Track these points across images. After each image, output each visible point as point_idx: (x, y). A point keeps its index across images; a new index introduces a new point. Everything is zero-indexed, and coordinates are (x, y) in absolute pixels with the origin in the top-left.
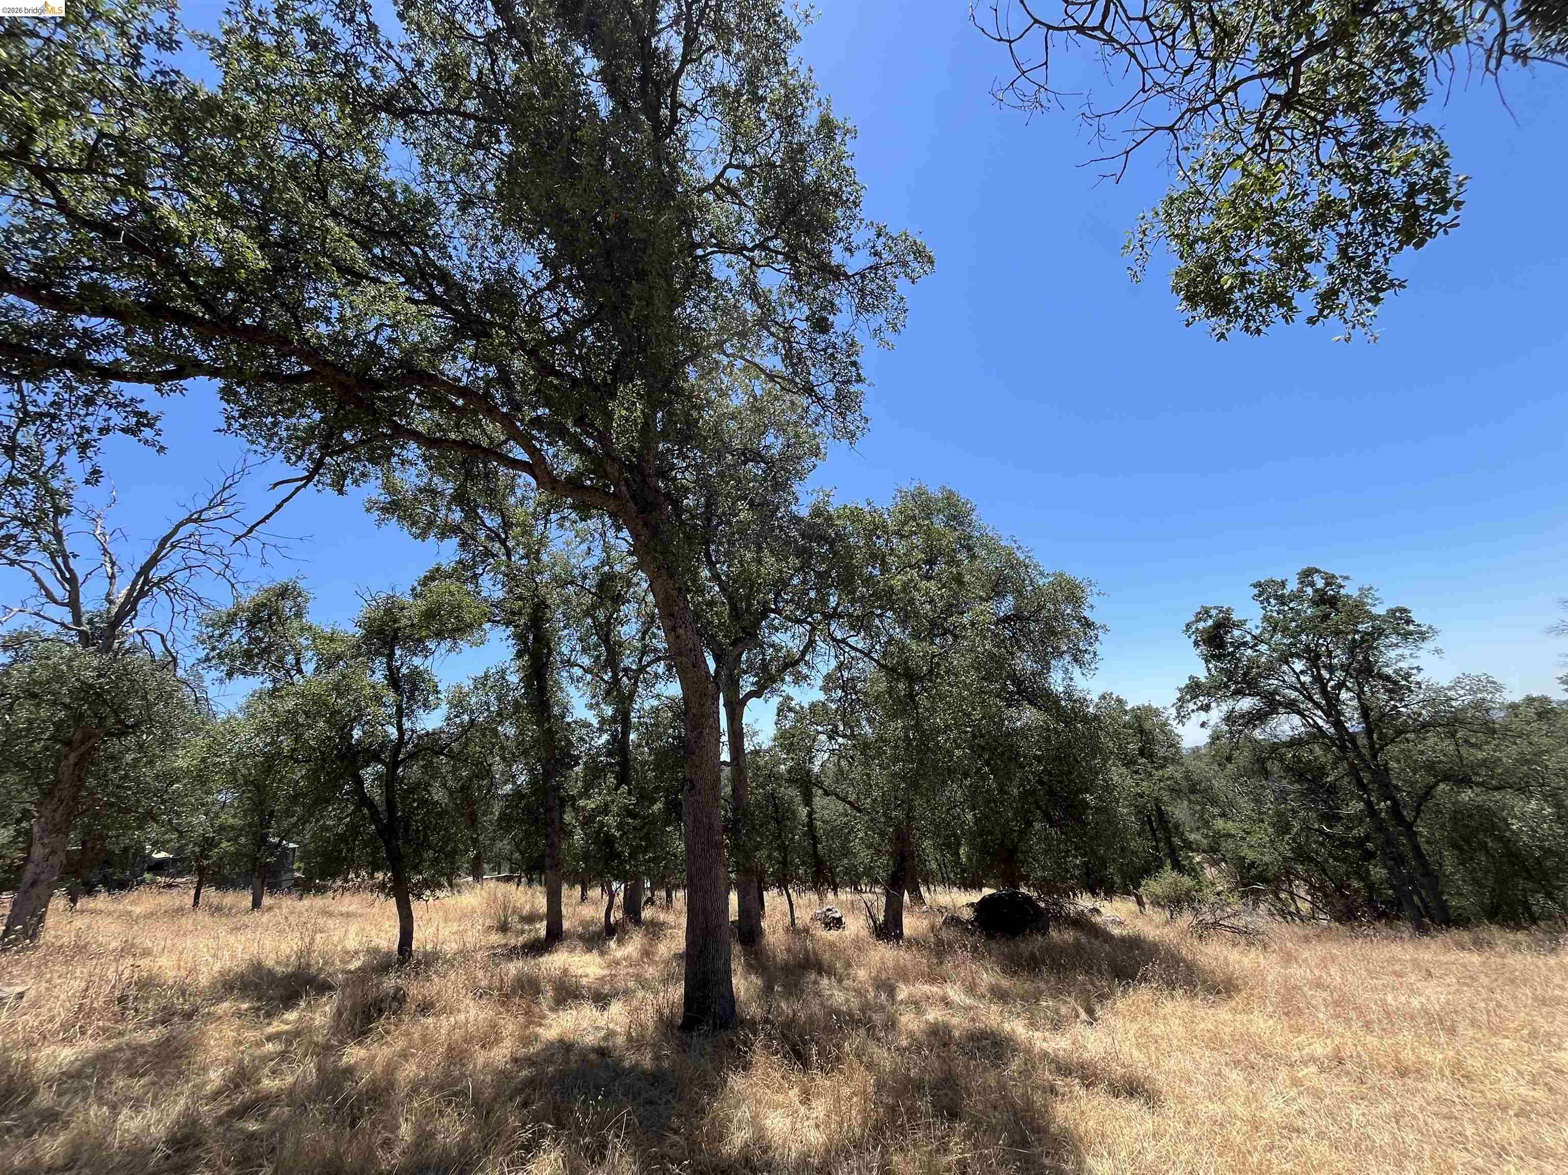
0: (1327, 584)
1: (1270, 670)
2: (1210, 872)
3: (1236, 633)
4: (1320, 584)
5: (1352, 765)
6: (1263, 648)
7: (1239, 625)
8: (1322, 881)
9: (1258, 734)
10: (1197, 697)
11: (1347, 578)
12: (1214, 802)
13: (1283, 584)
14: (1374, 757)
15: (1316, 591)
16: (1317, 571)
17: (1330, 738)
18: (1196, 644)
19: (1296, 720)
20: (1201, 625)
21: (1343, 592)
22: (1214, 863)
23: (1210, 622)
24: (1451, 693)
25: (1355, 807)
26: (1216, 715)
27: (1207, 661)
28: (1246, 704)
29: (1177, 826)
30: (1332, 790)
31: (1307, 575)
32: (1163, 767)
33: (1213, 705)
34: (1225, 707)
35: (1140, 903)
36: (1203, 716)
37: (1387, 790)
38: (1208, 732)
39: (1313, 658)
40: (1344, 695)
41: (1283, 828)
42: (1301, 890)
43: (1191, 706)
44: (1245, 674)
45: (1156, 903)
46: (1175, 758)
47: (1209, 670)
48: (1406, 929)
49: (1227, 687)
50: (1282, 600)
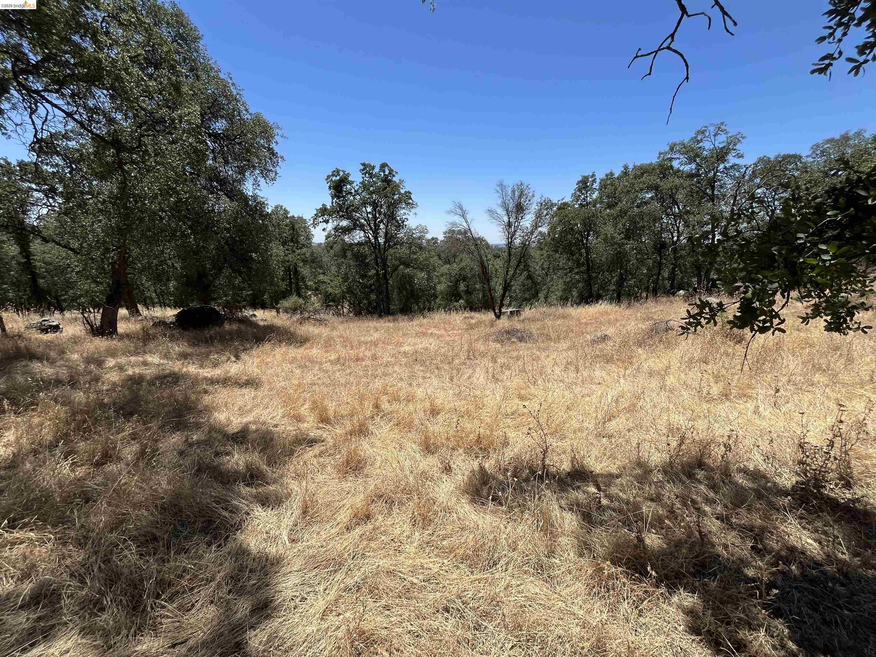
0: (389, 173)
1: (357, 209)
2: (313, 299)
3: (348, 187)
4: (387, 172)
5: (376, 256)
6: (358, 197)
7: (351, 183)
8: (354, 301)
9: (346, 239)
10: (324, 215)
11: (397, 173)
12: (321, 267)
13: (373, 168)
14: (384, 253)
15: (385, 175)
16: (387, 165)
17: (372, 244)
18: (330, 188)
19: (362, 234)
20: (334, 178)
21: (394, 179)
22: (316, 295)
23: (338, 178)
24: (414, 231)
25: (373, 272)
26: (330, 226)
27: (333, 198)
28: (345, 223)
29: (303, 278)
30: (367, 265)
31: (383, 166)
32: (301, 248)
33: (330, 221)
34: (335, 223)
35: (278, 312)
36: (324, 225)
37: (385, 266)
38: (326, 233)
39: (375, 205)
40: (382, 226)
41: (345, 279)
42: (346, 305)
43: (320, 219)
44: (348, 208)
45: (286, 311)
46: (309, 245)
47: (332, 203)
48: (376, 316)
49: (338, 213)
50: (371, 176)
